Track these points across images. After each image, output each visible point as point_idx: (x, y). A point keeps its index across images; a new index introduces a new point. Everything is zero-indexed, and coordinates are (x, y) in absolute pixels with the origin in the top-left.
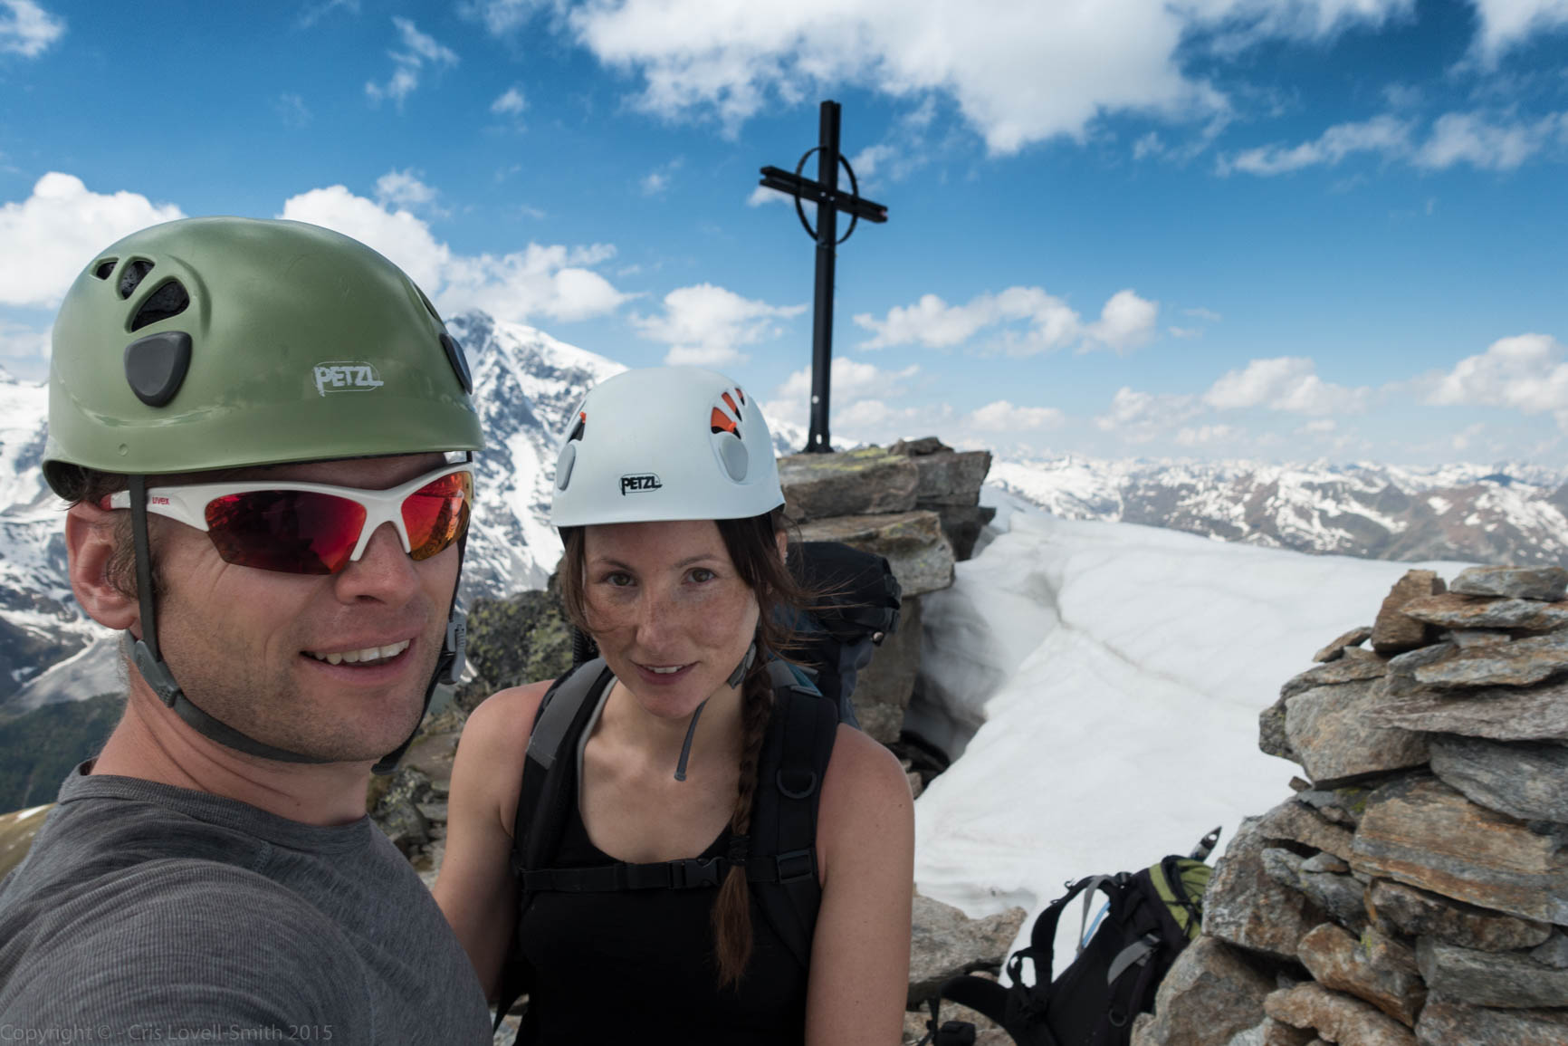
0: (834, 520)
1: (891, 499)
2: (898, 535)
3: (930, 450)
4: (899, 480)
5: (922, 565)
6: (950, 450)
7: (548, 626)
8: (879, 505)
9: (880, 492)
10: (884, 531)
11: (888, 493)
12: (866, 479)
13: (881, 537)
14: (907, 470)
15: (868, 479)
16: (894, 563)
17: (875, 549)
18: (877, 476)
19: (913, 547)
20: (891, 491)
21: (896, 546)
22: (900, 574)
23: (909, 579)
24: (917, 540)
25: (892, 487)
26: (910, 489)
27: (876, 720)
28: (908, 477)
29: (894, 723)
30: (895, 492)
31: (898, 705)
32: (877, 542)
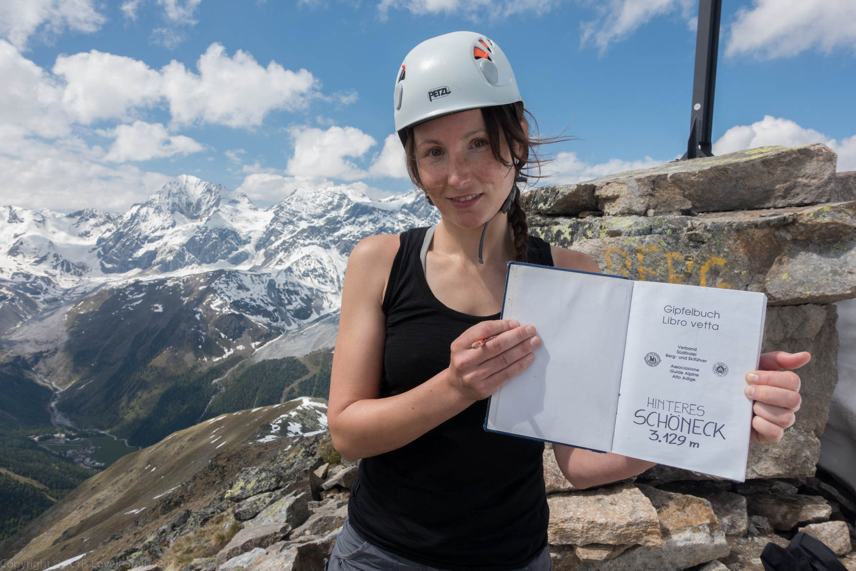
4: (811, 167)
9: (785, 182)
10: (805, 214)
11: (796, 182)
12: (768, 167)
13: (801, 221)
14: (822, 155)
15: (771, 167)
16: (815, 256)
17: (788, 239)
18: (783, 162)
19: (843, 238)
20: (800, 180)
21: (817, 236)
22: (825, 269)
23: (840, 275)
24: (850, 228)
25: (801, 175)
26: (826, 177)
27: (785, 448)
28: (823, 163)
29: (808, 453)
30: (805, 181)
31: (813, 432)
32: (791, 230)
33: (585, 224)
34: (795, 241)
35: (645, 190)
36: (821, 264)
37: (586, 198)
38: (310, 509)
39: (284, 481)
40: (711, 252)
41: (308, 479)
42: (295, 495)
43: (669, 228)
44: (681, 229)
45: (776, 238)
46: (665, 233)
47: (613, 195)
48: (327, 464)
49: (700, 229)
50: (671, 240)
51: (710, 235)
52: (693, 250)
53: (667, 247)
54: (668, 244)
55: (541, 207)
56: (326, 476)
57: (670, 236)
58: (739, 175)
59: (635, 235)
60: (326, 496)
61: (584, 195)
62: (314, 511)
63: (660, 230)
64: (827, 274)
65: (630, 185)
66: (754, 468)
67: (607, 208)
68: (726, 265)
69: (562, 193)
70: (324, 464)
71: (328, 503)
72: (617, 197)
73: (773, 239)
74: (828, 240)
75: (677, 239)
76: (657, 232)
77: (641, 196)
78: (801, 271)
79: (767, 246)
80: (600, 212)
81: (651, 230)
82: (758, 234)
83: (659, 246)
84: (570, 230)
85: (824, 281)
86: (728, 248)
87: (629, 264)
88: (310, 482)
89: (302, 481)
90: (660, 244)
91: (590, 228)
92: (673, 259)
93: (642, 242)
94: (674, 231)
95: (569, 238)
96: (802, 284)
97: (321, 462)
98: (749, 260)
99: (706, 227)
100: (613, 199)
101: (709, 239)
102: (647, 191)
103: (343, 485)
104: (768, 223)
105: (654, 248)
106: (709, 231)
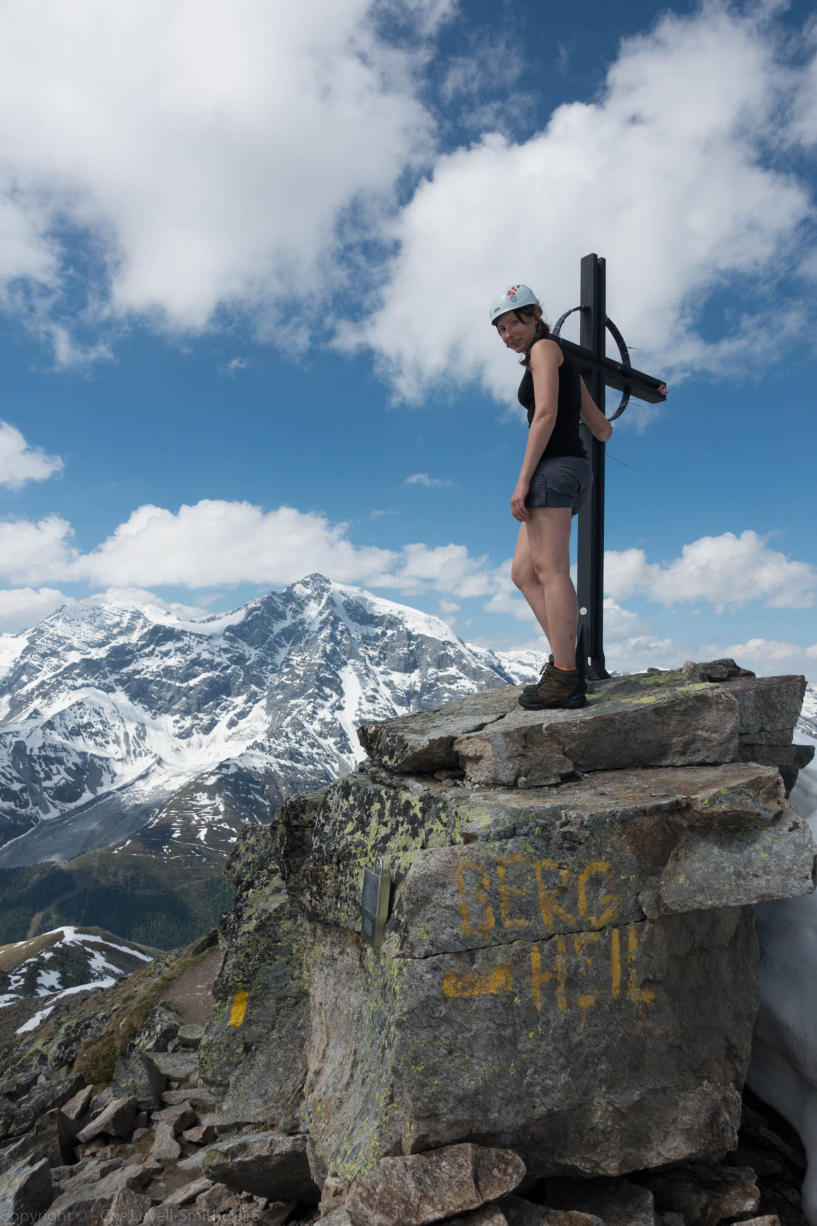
0: (617, 774)
1: (699, 745)
2: (724, 807)
3: (725, 676)
4: (711, 717)
5: (764, 856)
6: (750, 674)
7: (267, 885)
8: (683, 754)
9: (683, 735)
10: (699, 800)
11: (695, 735)
12: (662, 716)
13: (695, 808)
14: (722, 703)
15: (665, 716)
16: (716, 850)
17: (685, 825)
18: (678, 711)
19: (746, 825)
20: (700, 732)
21: (718, 823)
22: (727, 870)
23: (744, 879)
24: (752, 814)
25: (701, 727)
26: (728, 731)
27: (699, 1112)
28: (723, 713)
29: (727, 1117)
30: (706, 735)
31: (731, 1084)
32: (687, 816)
33: (438, 801)
34: (692, 828)
35: (514, 749)
36: (722, 862)
37: (443, 754)
38: (55, 1184)
39: (18, 1124)
40: (591, 855)
41: (55, 1127)
42: (32, 1163)
43: (537, 824)
44: (552, 824)
45: (669, 825)
46: (533, 833)
47: (475, 755)
48: (89, 1087)
49: (575, 824)
50: (540, 843)
51: (587, 833)
52: (568, 853)
53: (535, 854)
54: (537, 848)
55: (386, 762)
56: (87, 1112)
57: (540, 836)
58: (627, 727)
59: (494, 840)
60: (83, 1152)
61: (439, 751)
62: (62, 1187)
63: (525, 829)
64: (730, 878)
65: (496, 742)
66: (660, 1149)
67: (470, 770)
68: (609, 870)
69: (412, 748)
70: (84, 1087)
71: (87, 1168)
72: (480, 758)
73: (667, 826)
74: (730, 827)
75: (548, 839)
76: (522, 832)
77: (510, 758)
78: (700, 872)
79: (660, 838)
80: (462, 773)
81: (515, 829)
82: (648, 822)
83: (525, 853)
84: (421, 804)
85: (727, 887)
86: (611, 847)
87: (486, 882)
88: (59, 1131)
89: (44, 1132)
90: (526, 851)
91: (444, 808)
92: (543, 869)
93: (503, 850)
94: (544, 828)
95: (420, 815)
96: (702, 890)
97: (79, 1084)
98: (638, 859)
99: (582, 822)
100: (477, 759)
101: (587, 838)
102: (517, 751)
103: (112, 1132)
104: (658, 808)
105: (518, 857)
106: (586, 827)
